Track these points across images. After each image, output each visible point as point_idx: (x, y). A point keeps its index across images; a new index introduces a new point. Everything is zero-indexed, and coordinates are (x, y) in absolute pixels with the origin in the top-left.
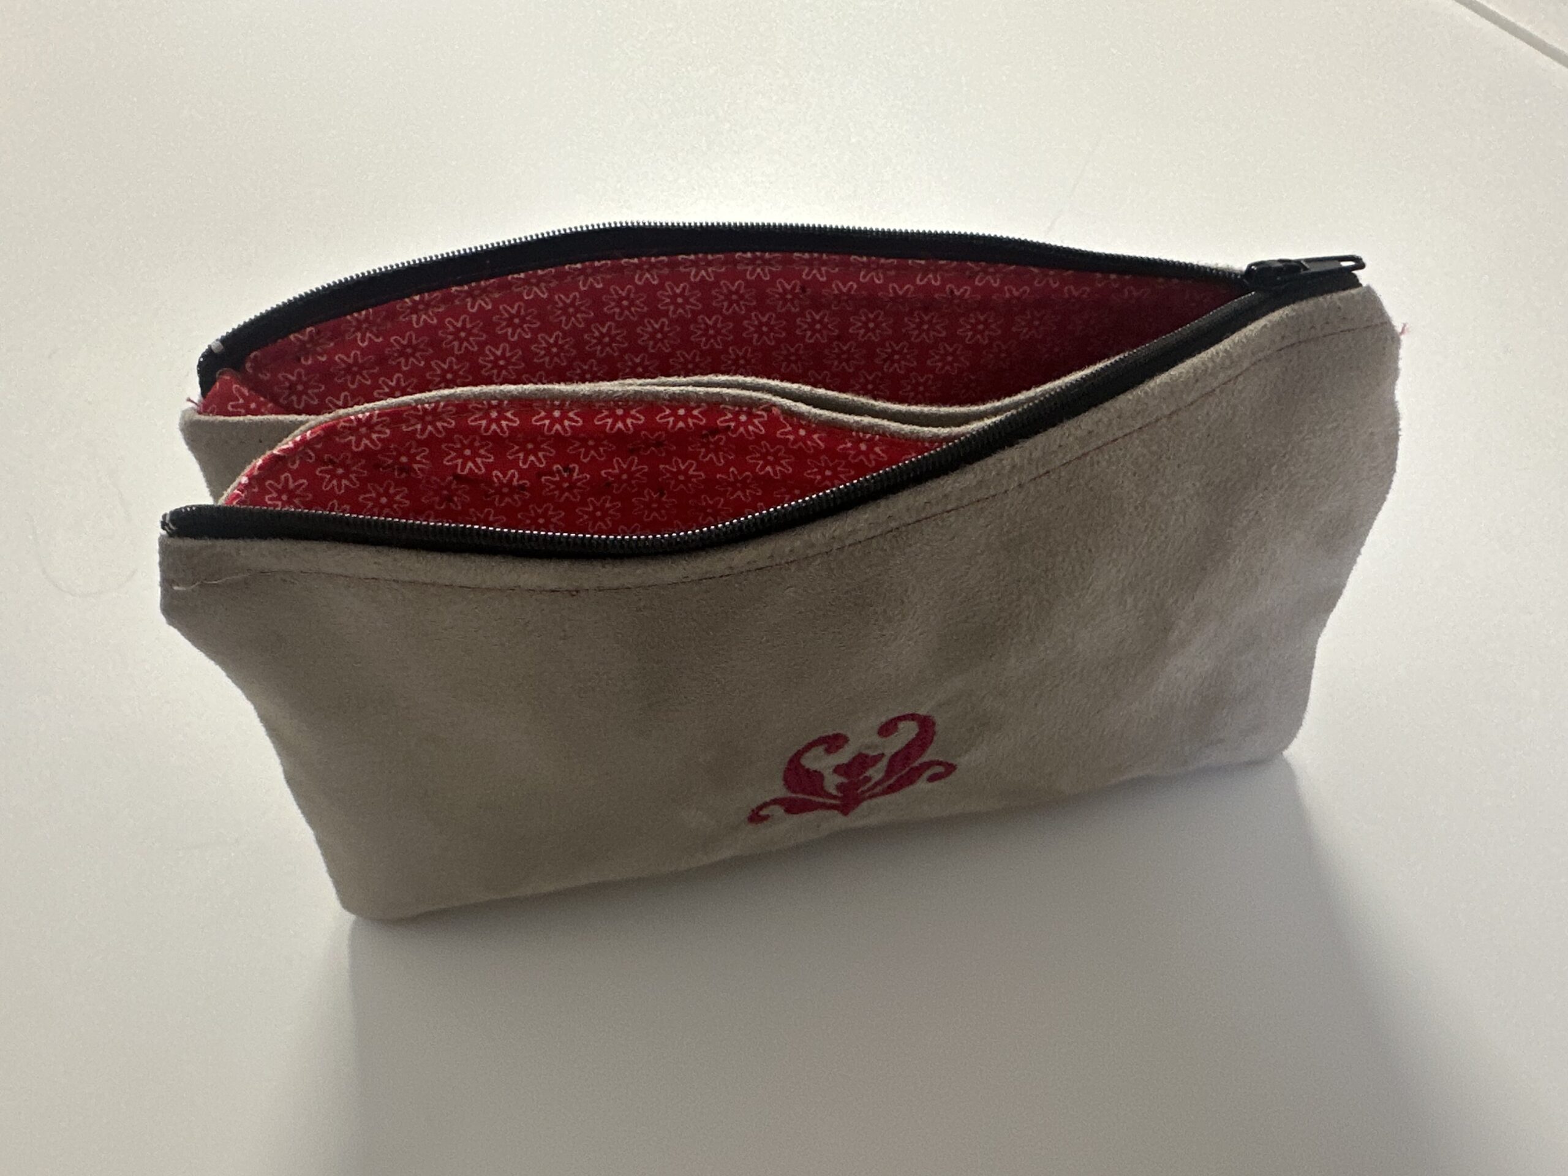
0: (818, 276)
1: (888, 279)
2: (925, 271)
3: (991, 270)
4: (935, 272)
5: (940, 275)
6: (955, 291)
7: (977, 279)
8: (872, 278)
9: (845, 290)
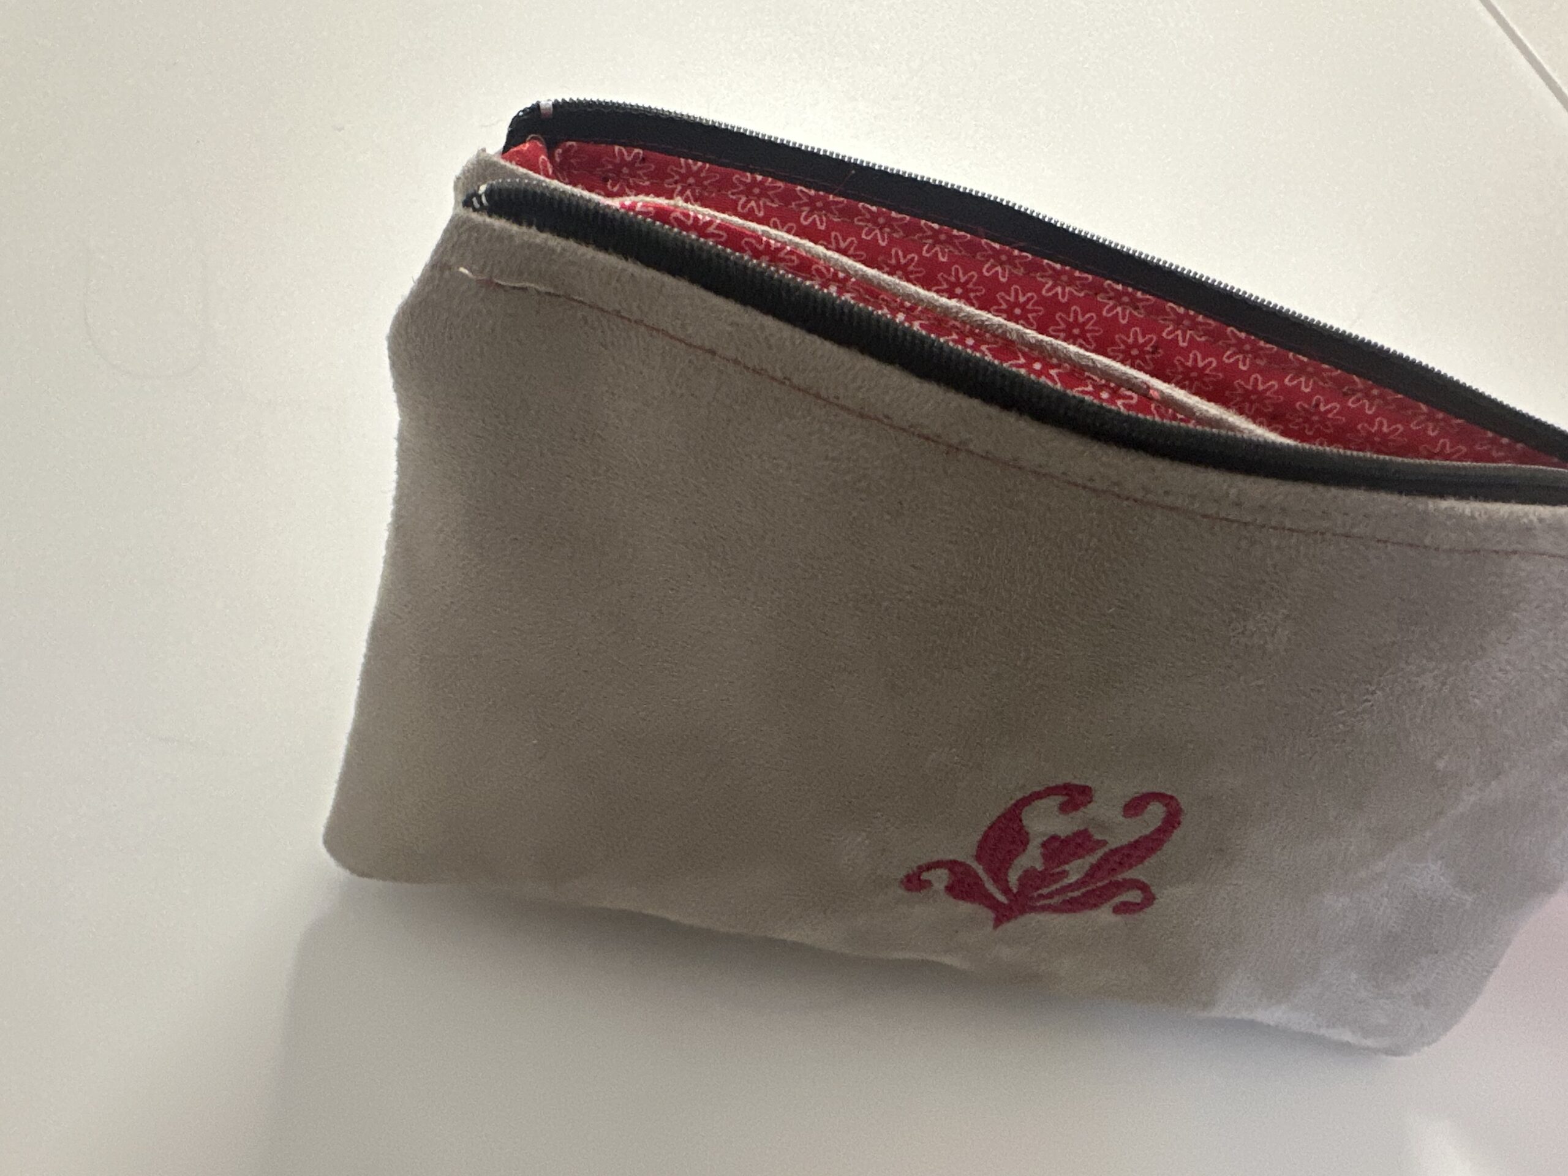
0: (1180, 338)
1: (1255, 368)
2: (1301, 370)
3: (1375, 392)
4: (1309, 376)
5: (1315, 382)
6: (1322, 405)
7: (1351, 400)
8: (1237, 360)
9: (1201, 364)
